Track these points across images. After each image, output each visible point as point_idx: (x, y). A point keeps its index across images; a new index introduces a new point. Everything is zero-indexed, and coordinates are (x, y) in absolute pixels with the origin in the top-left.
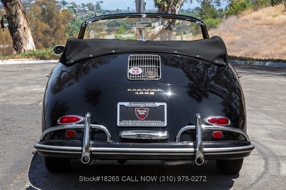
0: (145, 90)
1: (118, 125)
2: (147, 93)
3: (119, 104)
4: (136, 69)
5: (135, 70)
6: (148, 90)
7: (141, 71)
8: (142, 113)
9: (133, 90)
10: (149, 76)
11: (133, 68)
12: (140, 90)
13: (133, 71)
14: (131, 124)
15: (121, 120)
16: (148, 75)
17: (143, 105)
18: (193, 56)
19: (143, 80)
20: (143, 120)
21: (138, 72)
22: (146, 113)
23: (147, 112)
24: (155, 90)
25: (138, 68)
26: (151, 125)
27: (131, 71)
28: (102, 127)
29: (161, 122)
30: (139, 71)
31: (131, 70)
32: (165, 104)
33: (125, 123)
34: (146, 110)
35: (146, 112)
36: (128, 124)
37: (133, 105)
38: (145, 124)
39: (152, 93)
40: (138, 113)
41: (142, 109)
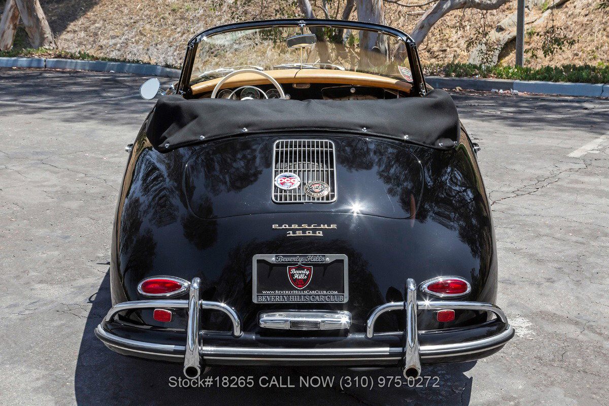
0: (307, 227)
1: (255, 301)
2: (309, 233)
3: (257, 257)
4: (288, 177)
5: (287, 179)
6: (312, 227)
7: (297, 181)
8: (300, 275)
9: (283, 227)
10: (313, 194)
11: (282, 174)
12: (296, 226)
13: (283, 180)
14: (280, 299)
15: (259, 291)
16: (312, 191)
17: (301, 261)
19: (302, 203)
20: (303, 290)
21: (293, 184)
22: (309, 276)
23: (310, 274)
24: (326, 226)
25: (292, 174)
26: (318, 300)
27: (279, 182)
28: (223, 305)
29: (336, 293)
30: (293, 182)
31: (279, 179)
32: (345, 257)
33: (267, 296)
34: (309, 269)
35: (308, 273)
36: (272, 298)
37: (283, 258)
38: (307, 298)
39: (320, 234)
40: (292, 275)
41: (299, 268)
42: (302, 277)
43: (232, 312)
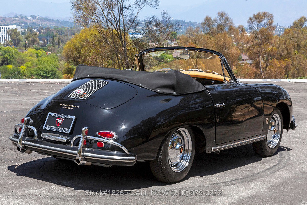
0: (70, 106)
1: (43, 128)
2: (69, 108)
3: (49, 113)
6: (72, 106)
8: (59, 121)
9: (63, 105)
10: (81, 96)
12: (67, 105)
14: (51, 129)
15: (46, 125)
17: (61, 116)
18: (137, 84)
19: (75, 98)
20: (58, 127)
23: (62, 122)
24: (75, 107)
26: (61, 131)
29: (68, 129)
32: (74, 117)
33: (48, 127)
34: (62, 120)
37: (56, 115)
38: (58, 130)
39: (72, 109)
40: (57, 121)
41: (60, 119)
42: (60, 122)
43: (35, 130)
